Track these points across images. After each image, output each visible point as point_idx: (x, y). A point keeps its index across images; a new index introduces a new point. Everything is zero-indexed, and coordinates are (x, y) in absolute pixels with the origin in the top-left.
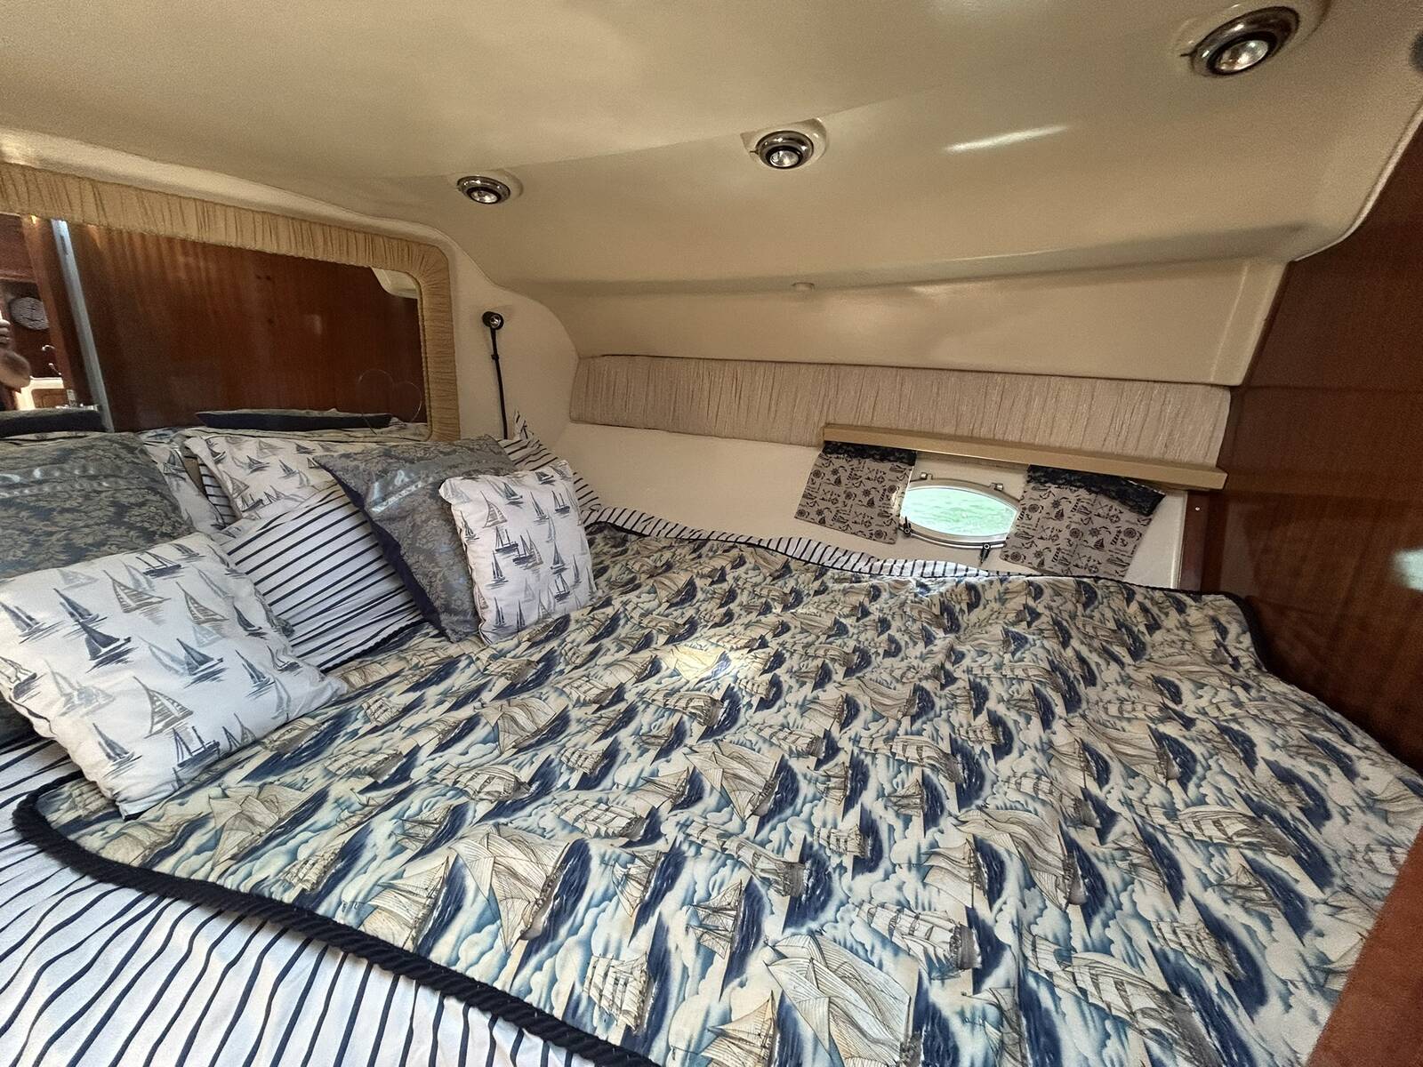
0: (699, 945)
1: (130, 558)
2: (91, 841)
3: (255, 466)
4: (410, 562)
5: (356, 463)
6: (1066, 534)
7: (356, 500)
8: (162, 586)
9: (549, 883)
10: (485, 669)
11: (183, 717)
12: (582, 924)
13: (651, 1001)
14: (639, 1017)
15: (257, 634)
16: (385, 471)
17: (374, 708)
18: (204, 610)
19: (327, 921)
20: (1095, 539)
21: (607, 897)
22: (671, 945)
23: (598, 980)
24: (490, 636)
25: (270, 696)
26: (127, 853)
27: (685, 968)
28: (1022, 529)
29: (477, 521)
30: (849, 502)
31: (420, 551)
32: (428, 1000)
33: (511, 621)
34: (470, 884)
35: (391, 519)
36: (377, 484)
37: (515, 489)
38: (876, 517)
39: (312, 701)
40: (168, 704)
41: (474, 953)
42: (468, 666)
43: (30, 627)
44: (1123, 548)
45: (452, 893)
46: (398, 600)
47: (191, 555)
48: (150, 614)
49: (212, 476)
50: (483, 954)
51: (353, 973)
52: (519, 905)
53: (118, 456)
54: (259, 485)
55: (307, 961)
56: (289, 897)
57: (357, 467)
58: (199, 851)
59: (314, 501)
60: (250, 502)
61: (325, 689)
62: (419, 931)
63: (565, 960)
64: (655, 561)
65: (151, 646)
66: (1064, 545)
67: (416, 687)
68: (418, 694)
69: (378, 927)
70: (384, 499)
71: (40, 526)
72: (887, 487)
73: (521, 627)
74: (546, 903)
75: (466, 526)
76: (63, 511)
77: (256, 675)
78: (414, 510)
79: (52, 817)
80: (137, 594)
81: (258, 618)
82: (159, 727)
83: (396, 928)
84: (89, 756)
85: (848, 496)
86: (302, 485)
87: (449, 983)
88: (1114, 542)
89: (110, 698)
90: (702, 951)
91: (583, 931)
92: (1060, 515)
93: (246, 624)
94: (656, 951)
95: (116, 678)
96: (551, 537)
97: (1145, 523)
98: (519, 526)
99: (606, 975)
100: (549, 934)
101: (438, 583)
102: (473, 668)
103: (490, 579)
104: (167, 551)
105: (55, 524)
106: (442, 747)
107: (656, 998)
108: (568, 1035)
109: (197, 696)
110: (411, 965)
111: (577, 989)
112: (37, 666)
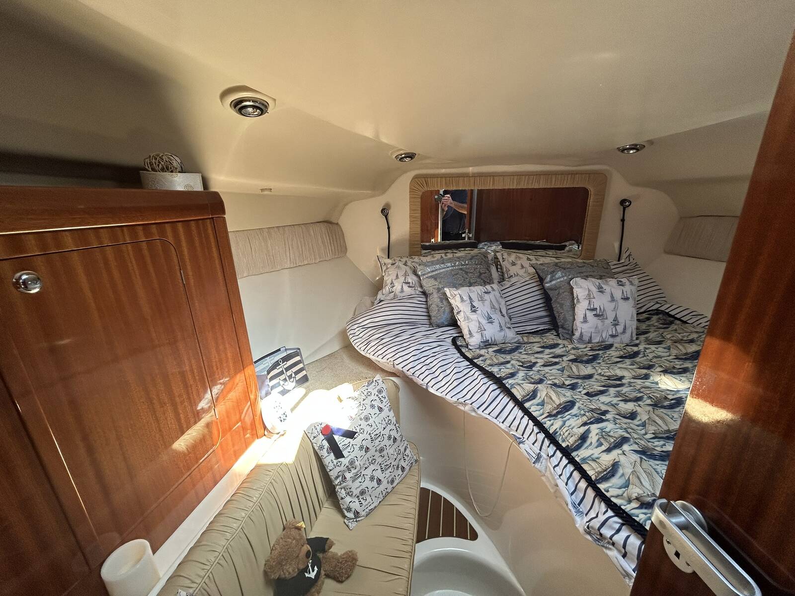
0: (598, 440)
1: (481, 287)
2: (463, 350)
3: (514, 264)
4: (554, 306)
5: (544, 267)
7: (541, 280)
8: (486, 296)
9: (560, 405)
10: (569, 351)
11: (484, 331)
12: (565, 417)
14: (573, 445)
15: (503, 316)
16: (553, 272)
17: (528, 348)
18: (493, 305)
19: (504, 385)
21: (575, 415)
22: (590, 436)
23: (564, 431)
24: (576, 341)
25: (502, 333)
26: (469, 355)
27: (591, 443)
29: (582, 296)
31: (559, 303)
32: (520, 414)
33: (586, 338)
34: (539, 395)
35: (551, 289)
36: (549, 276)
37: (603, 286)
39: (512, 340)
40: (482, 326)
41: (535, 409)
42: (562, 348)
43: (462, 300)
45: (533, 395)
46: (546, 319)
47: (493, 290)
48: (483, 303)
49: (501, 265)
50: (537, 411)
51: (506, 399)
52: (550, 406)
53: (482, 259)
54: (513, 270)
55: (498, 391)
57: (544, 269)
58: (482, 361)
59: (527, 279)
60: (509, 276)
61: (516, 338)
62: (523, 398)
63: (556, 422)
65: (481, 311)
67: (543, 347)
68: (542, 350)
69: (514, 391)
70: (550, 282)
71: (466, 276)
73: (590, 342)
74: (557, 409)
75: (577, 297)
76: (470, 273)
77: (501, 326)
78: (560, 287)
79: (458, 343)
80: (481, 297)
81: (504, 312)
82: (479, 331)
83: (518, 394)
84: (465, 332)
86: (525, 272)
87: (526, 412)
89: (472, 320)
90: (599, 441)
91: (565, 419)
93: (501, 312)
94: (585, 434)
95: (473, 316)
96: (615, 309)
98: (600, 302)
99: (567, 431)
100: (556, 415)
101: (562, 316)
102: (564, 349)
103: (582, 320)
104: (488, 287)
105: (468, 276)
106: (544, 366)
107: (579, 444)
108: (552, 438)
109: (488, 326)
110: (520, 404)
111: (558, 430)
112: (461, 309)
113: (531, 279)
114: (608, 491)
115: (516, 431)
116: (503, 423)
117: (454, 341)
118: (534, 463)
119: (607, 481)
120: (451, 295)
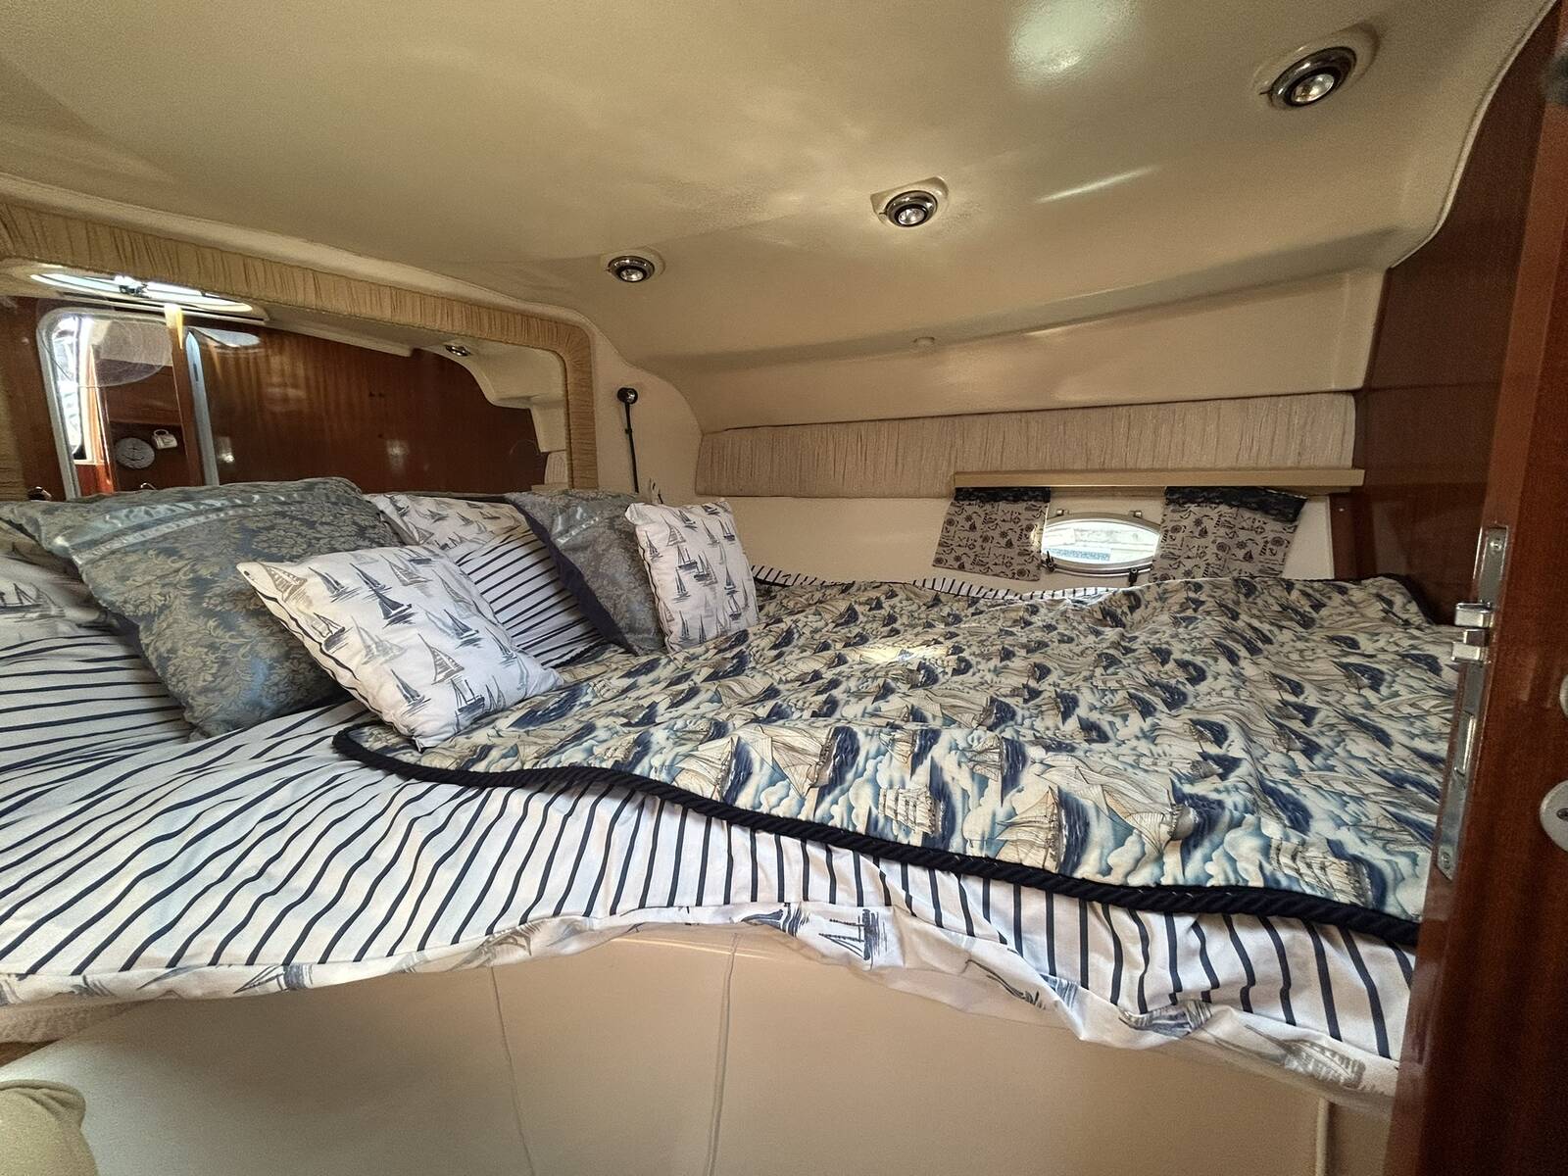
0: (973, 774)
1: (394, 550)
2: (406, 759)
3: (438, 518)
4: (594, 587)
6: (1213, 548)
7: (542, 534)
8: (423, 571)
9: (826, 749)
10: (683, 667)
11: (458, 671)
12: (865, 770)
13: (941, 814)
14: (933, 825)
15: (491, 622)
16: (567, 506)
17: (599, 685)
18: (456, 594)
19: (644, 779)
20: (1244, 551)
21: (880, 753)
22: (947, 778)
23: (890, 803)
24: (678, 645)
25: (514, 669)
26: (443, 763)
27: (965, 792)
28: (1167, 550)
29: (660, 541)
30: (987, 545)
31: (604, 576)
32: (741, 835)
33: (694, 634)
34: (755, 756)
35: (575, 549)
36: (560, 519)
37: (688, 515)
38: (1016, 557)
40: (445, 659)
41: (774, 800)
42: (668, 664)
43: (337, 590)
44: (1273, 558)
45: (741, 766)
47: (436, 555)
48: (423, 589)
50: (781, 800)
51: (670, 822)
52: (803, 769)
54: (444, 531)
55: (630, 813)
56: (608, 765)
58: (504, 757)
59: (496, 542)
60: (438, 546)
61: (549, 676)
62: (722, 787)
63: (857, 794)
64: (807, 600)
65: (427, 613)
66: (1212, 559)
67: (629, 675)
68: (631, 681)
69: (684, 782)
70: (567, 532)
71: (310, 533)
72: (1024, 527)
73: (703, 640)
74: (826, 763)
75: (651, 546)
76: (322, 524)
77: (503, 649)
78: (595, 540)
79: (366, 745)
80: (409, 574)
81: (489, 614)
82: (441, 677)
83: (704, 784)
84: (389, 697)
85: (986, 539)
86: (481, 531)
87: (756, 822)
88: (1263, 552)
89: (403, 650)
90: (976, 777)
91: (868, 774)
92: (1204, 533)
93: (483, 615)
94: (934, 784)
95: (405, 635)
96: (723, 560)
97: (1291, 531)
98: (696, 547)
99: (897, 799)
100: (838, 778)
101: (622, 605)
102: (672, 666)
103: (675, 593)
104: (416, 548)
107: (946, 812)
108: (873, 845)
109: (465, 656)
110: (722, 811)
111: (874, 811)
112: (344, 621)
113: (504, 542)
114: (1109, 870)
115: (754, 898)
116: (699, 903)
117: (346, 747)
118: (867, 957)
119: (1086, 847)
120: (282, 585)
